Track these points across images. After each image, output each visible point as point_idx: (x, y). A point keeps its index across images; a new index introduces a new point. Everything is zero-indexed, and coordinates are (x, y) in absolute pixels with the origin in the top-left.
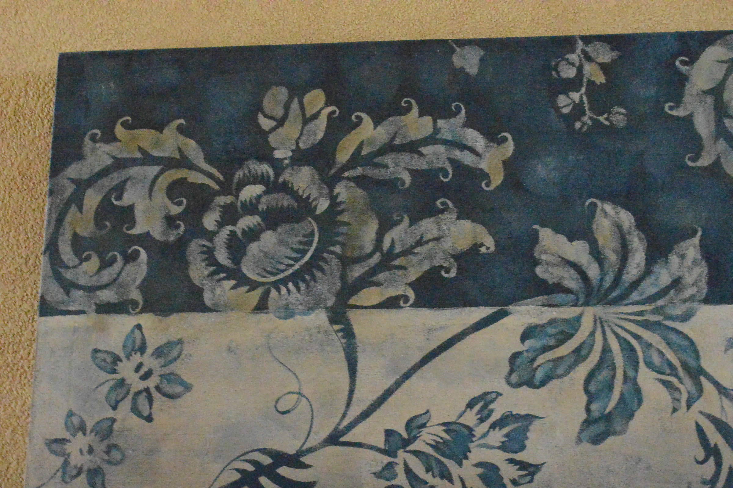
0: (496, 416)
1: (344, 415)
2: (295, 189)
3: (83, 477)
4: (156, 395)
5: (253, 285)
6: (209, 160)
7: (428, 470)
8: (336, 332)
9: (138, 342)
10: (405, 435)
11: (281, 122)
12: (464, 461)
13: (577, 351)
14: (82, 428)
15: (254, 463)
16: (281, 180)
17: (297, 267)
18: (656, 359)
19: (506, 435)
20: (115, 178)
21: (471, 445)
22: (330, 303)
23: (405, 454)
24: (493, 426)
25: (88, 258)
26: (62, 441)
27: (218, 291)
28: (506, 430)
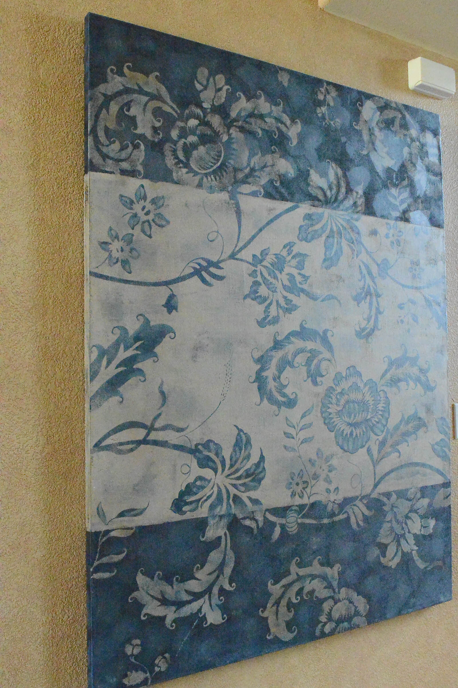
0: (293, 254)
1: (237, 245)
2: (213, 126)
3: (119, 264)
4: (152, 224)
5: (196, 174)
6: (173, 100)
7: (269, 275)
8: (232, 204)
9: (142, 194)
10: (260, 258)
11: (205, 88)
12: (283, 272)
13: (322, 228)
14: (117, 237)
15: (199, 264)
16: (206, 120)
17: (215, 167)
18: (348, 236)
19: (297, 262)
20: (126, 98)
21: (285, 265)
22: (229, 189)
23: (261, 267)
24: (293, 258)
25: (114, 142)
26: (106, 243)
27: (180, 173)
28: (297, 259)
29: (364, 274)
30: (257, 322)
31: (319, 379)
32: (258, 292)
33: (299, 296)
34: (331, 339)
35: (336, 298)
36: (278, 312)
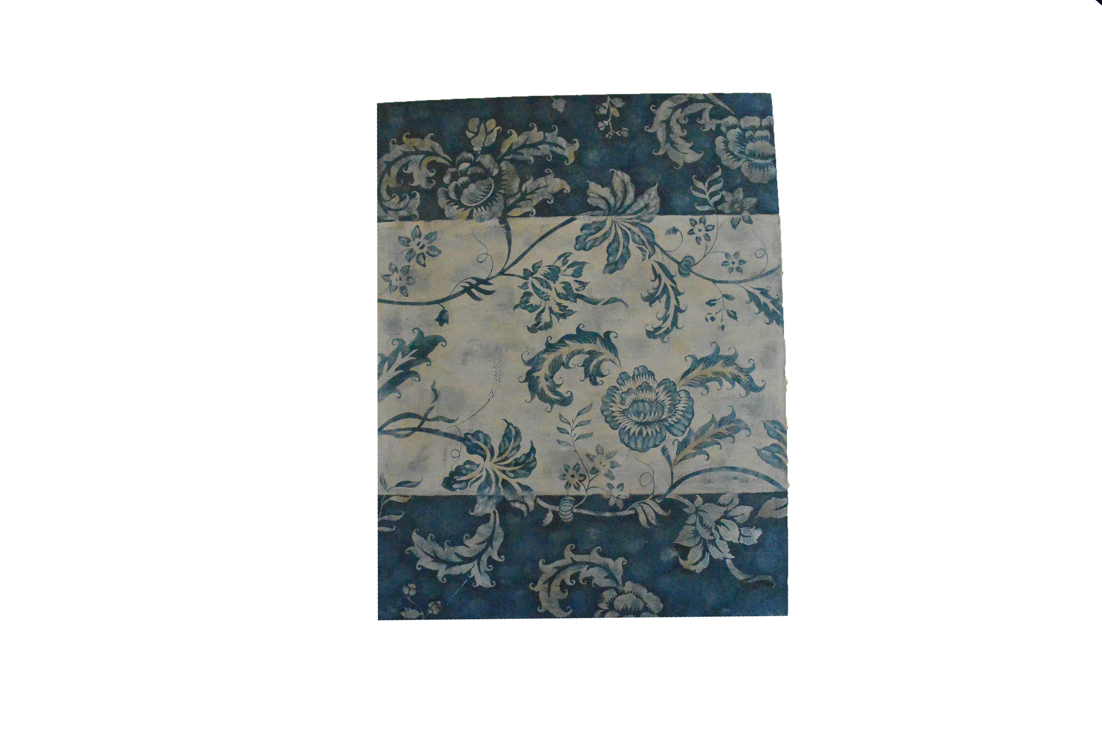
0: (569, 263)
1: (506, 263)
2: (483, 165)
3: (398, 290)
4: (426, 255)
5: (467, 208)
6: (445, 152)
7: (542, 285)
8: (502, 227)
9: (418, 233)
10: (532, 271)
11: (476, 134)
12: (556, 281)
13: (604, 235)
14: (396, 270)
15: (468, 283)
16: (477, 161)
17: (485, 199)
18: (637, 239)
19: (574, 270)
20: (404, 161)
21: (559, 275)
22: (499, 215)
23: (532, 278)
24: (568, 267)
25: (394, 197)
26: (389, 275)
27: (451, 210)
28: (573, 268)
29: (659, 274)
30: (528, 328)
31: (599, 379)
32: (529, 302)
33: (575, 302)
34: (614, 341)
35: (622, 301)
36: (551, 317)
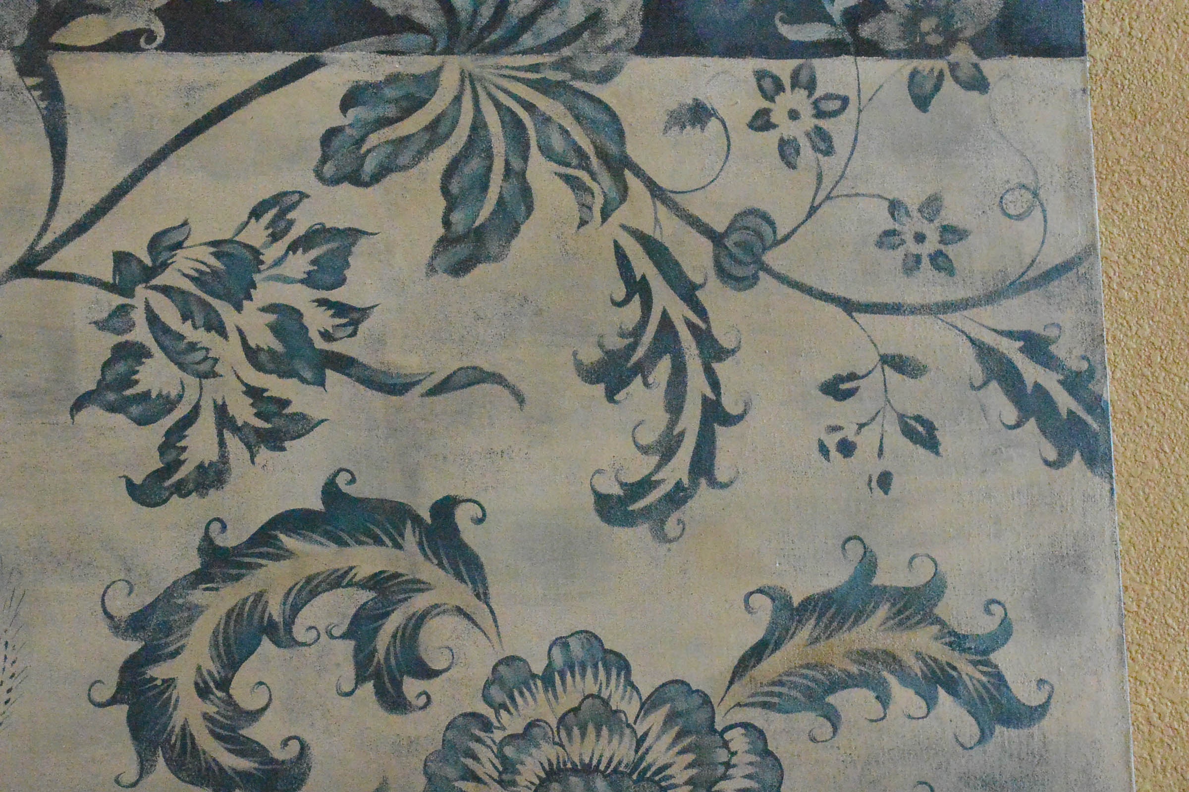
1: (45, 228)
7: (186, 317)
8: (29, 89)
10: (148, 261)
12: (245, 303)
13: (433, 126)
18: (557, 143)
19: (314, 262)
21: (257, 277)
22: (19, 41)
23: (149, 291)
24: (293, 247)
28: (314, 253)
29: (644, 277)
30: (130, 484)
31: (411, 687)
32: (136, 382)
33: (321, 382)
34: (469, 533)
35: (497, 379)
36: (222, 444)
